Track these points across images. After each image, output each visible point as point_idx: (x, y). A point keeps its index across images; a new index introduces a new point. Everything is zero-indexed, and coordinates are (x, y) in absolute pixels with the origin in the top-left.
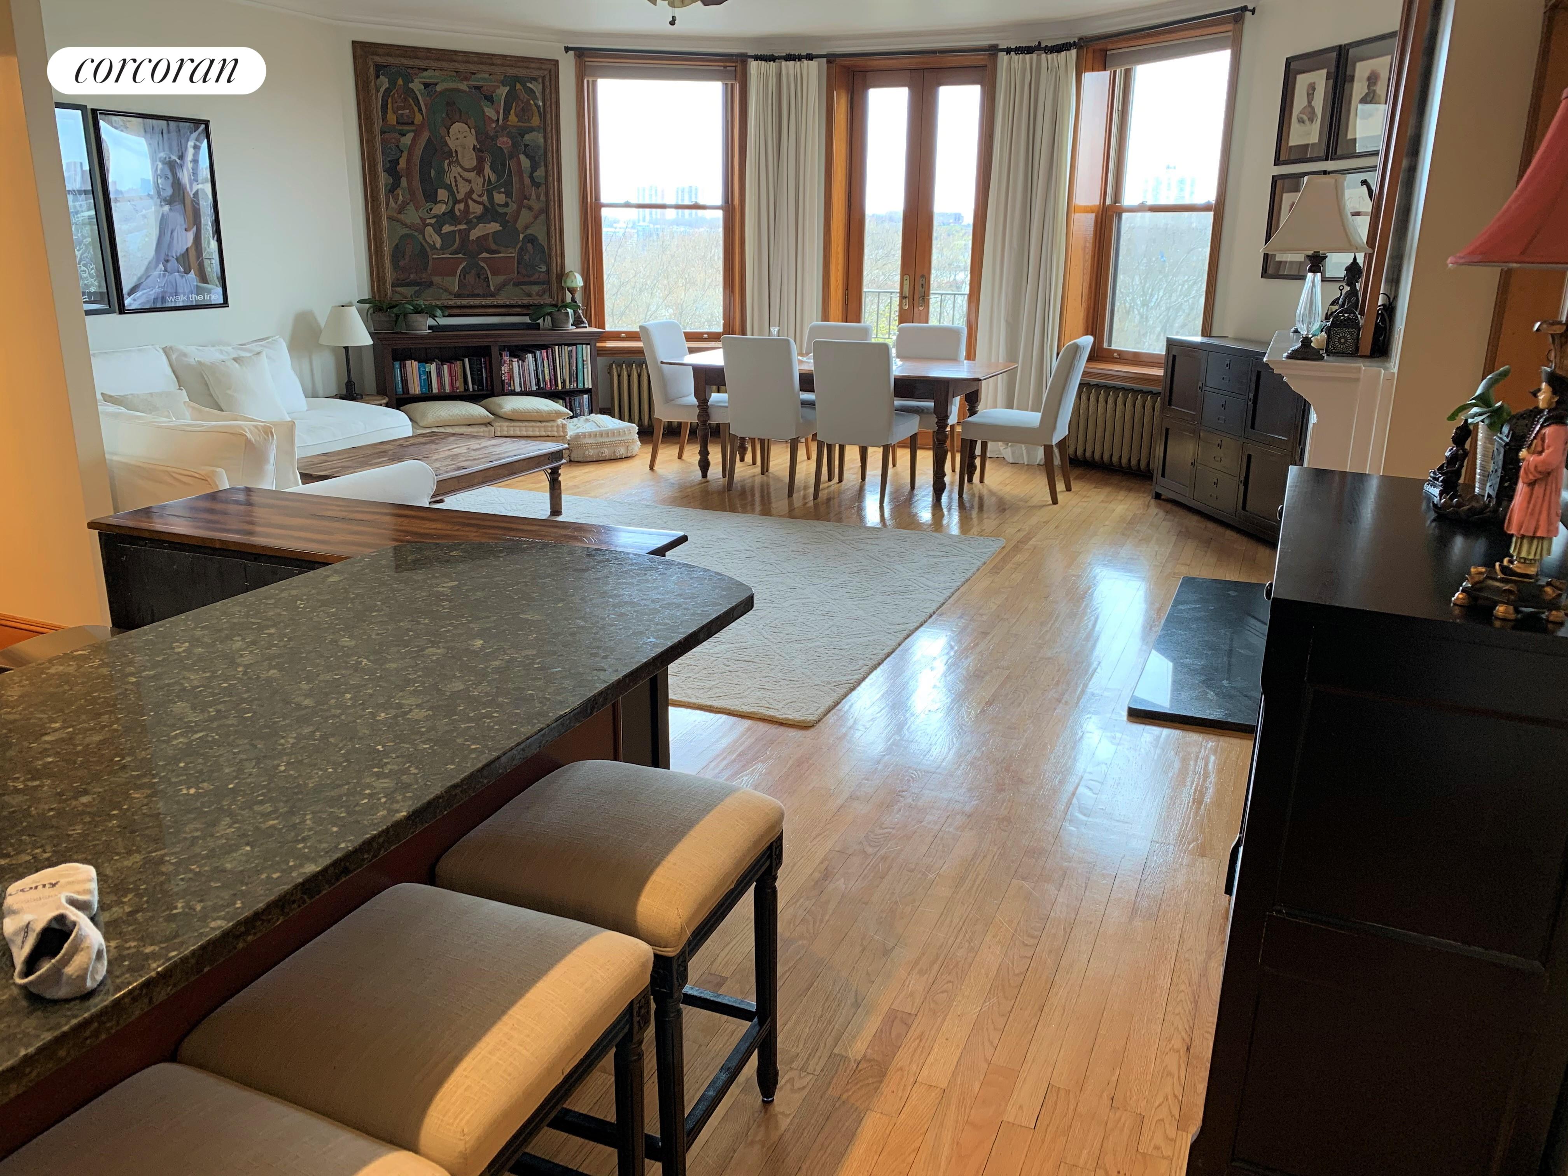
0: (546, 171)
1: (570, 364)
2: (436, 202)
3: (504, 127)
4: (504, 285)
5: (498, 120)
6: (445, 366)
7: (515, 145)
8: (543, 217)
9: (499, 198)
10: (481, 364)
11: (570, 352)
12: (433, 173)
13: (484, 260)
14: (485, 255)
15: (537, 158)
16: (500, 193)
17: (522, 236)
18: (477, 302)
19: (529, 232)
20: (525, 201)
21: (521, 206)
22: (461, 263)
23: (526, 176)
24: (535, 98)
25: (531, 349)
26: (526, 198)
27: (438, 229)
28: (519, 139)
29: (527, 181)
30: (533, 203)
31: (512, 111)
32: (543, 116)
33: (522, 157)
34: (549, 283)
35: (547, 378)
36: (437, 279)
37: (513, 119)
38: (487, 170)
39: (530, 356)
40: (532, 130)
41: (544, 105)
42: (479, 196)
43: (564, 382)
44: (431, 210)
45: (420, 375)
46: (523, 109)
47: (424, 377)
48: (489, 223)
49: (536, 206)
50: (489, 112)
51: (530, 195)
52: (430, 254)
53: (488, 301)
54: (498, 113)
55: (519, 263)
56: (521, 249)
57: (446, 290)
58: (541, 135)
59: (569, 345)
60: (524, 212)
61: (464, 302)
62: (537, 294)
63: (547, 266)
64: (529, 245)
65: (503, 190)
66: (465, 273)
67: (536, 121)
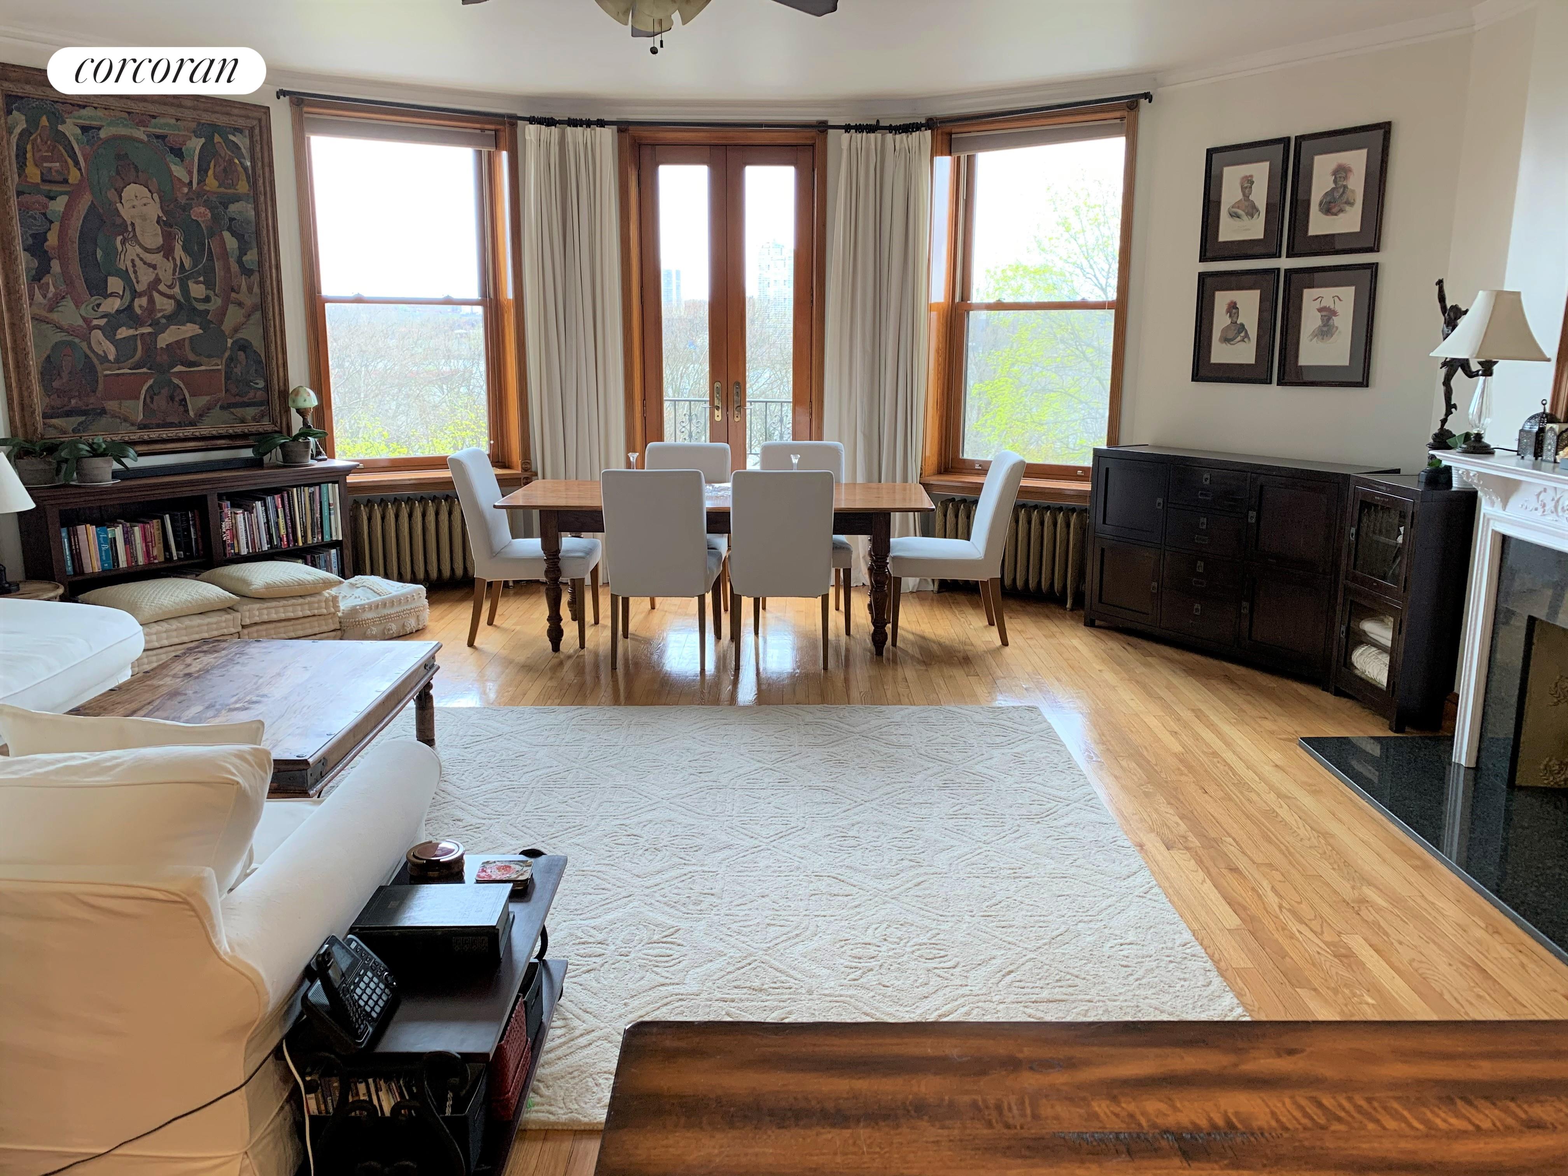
0: (260, 254)
1: (312, 510)
2: (106, 296)
3: (200, 194)
4: (209, 408)
5: (191, 182)
6: (137, 529)
7: (216, 218)
8: (258, 315)
9: (197, 290)
10: (188, 521)
11: (312, 495)
12: (99, 254)
13: (179, 374)
14: (179, 368)
15: (246, 236)
16: (197, 283)
17: (230, 341)
18: (171, 433)
19: (239, 335)
20: (233, 295)
21: (227, 301)
22: (146, 381)
23: (233, 261)
24: (241, 156)
25: (261, 494)
26: (233, 290)
27: (109, 332)
28: (221, 209)
29: (235, 267)
30: (243, 296)
31: (210, 172)
32: (253, 183)
33: (226, 235)
34: (267, 402)
35: (283, 532)
36: (111, 405)
37: (211, 183)
38: (179, 252)
39: (259, 504)
40: (237, 199)
41: (254, 167)
42: (169, 287)
43: (305, 536)
44: (99, 305)
45: (100, 544)
46: (225, 170)
47: (106, 547)
48: (184, 324)
49: (249, 302)
50: (178, 171)
51: (240, 286)
52: (99, 368)
53: (189, 432)
54: (190, 173)
55: (227, 378)
56: (231, 359)
57: (126, 420)
58: (250, 206)
59: (310, 485)
60: (232, 308)
61: (154, 435)
62: (254, 419)
63: (266, 381)
64: (241, 353)
65: (201, 279)
66: (152, 393)
67: (243, 187)
